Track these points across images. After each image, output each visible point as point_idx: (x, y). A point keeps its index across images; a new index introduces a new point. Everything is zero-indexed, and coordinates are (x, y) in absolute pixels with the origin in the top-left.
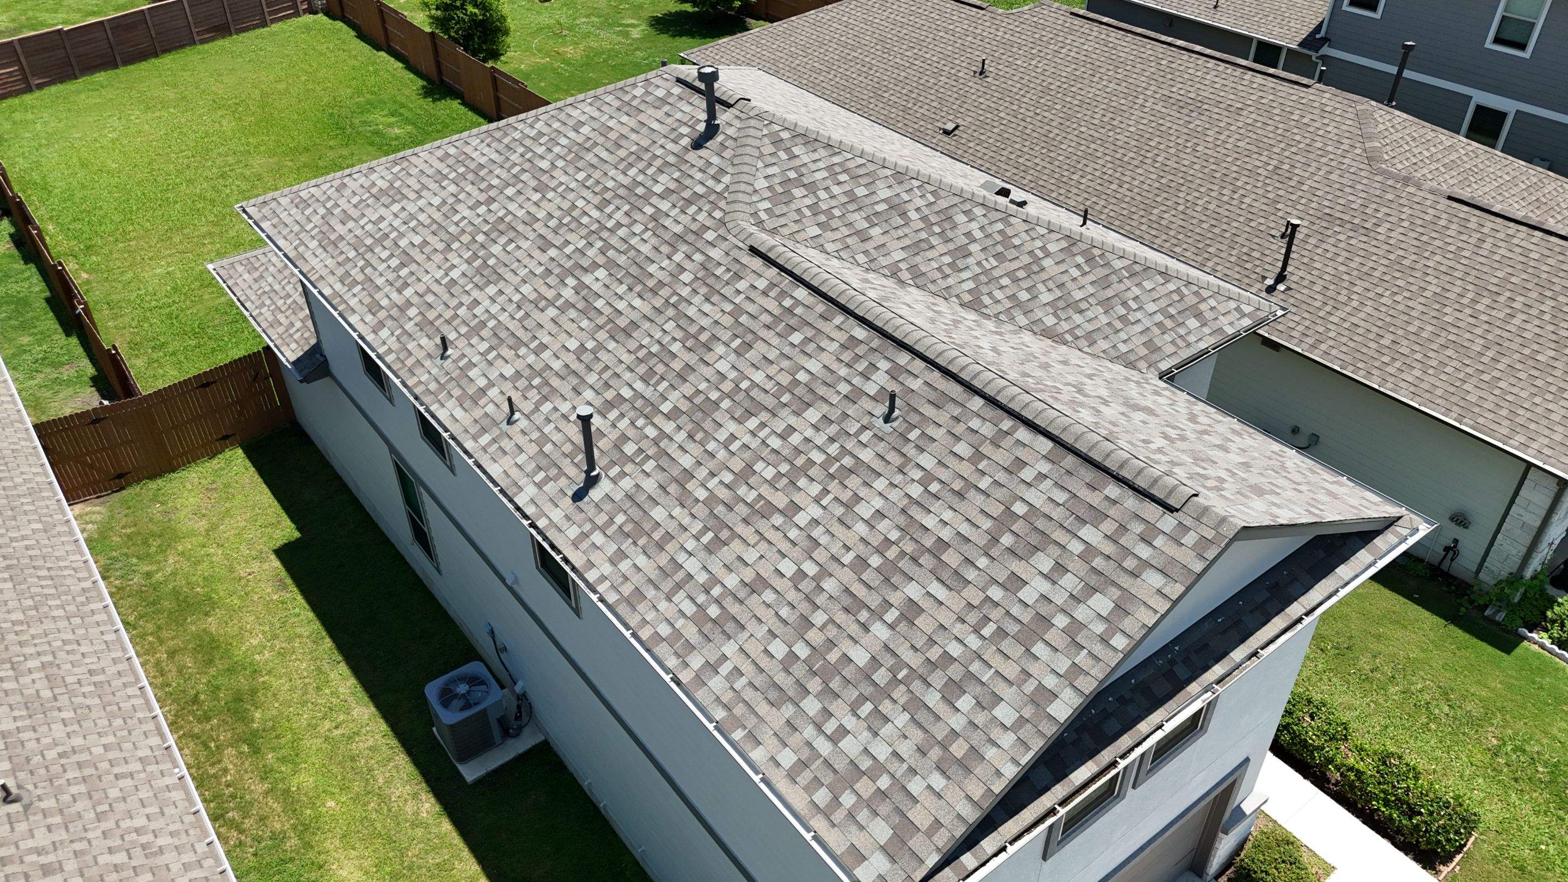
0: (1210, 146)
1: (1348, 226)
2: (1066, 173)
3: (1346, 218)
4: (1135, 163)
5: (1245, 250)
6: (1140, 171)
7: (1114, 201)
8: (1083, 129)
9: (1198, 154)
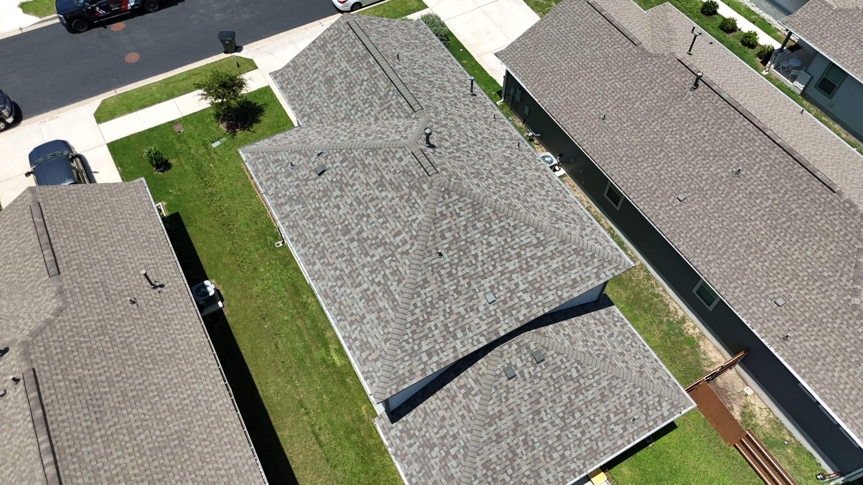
0: (112, 370)
1: (106, 290)
2: (190, 408)
3: (103, 293)
4: (153, 387)
5: (154, 308)
6: (156, 381)
7: (182, 373)
8: (158, 433)
9: (122, 369)
